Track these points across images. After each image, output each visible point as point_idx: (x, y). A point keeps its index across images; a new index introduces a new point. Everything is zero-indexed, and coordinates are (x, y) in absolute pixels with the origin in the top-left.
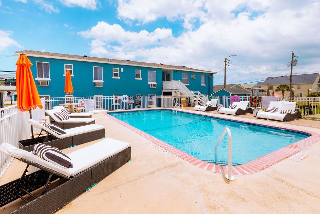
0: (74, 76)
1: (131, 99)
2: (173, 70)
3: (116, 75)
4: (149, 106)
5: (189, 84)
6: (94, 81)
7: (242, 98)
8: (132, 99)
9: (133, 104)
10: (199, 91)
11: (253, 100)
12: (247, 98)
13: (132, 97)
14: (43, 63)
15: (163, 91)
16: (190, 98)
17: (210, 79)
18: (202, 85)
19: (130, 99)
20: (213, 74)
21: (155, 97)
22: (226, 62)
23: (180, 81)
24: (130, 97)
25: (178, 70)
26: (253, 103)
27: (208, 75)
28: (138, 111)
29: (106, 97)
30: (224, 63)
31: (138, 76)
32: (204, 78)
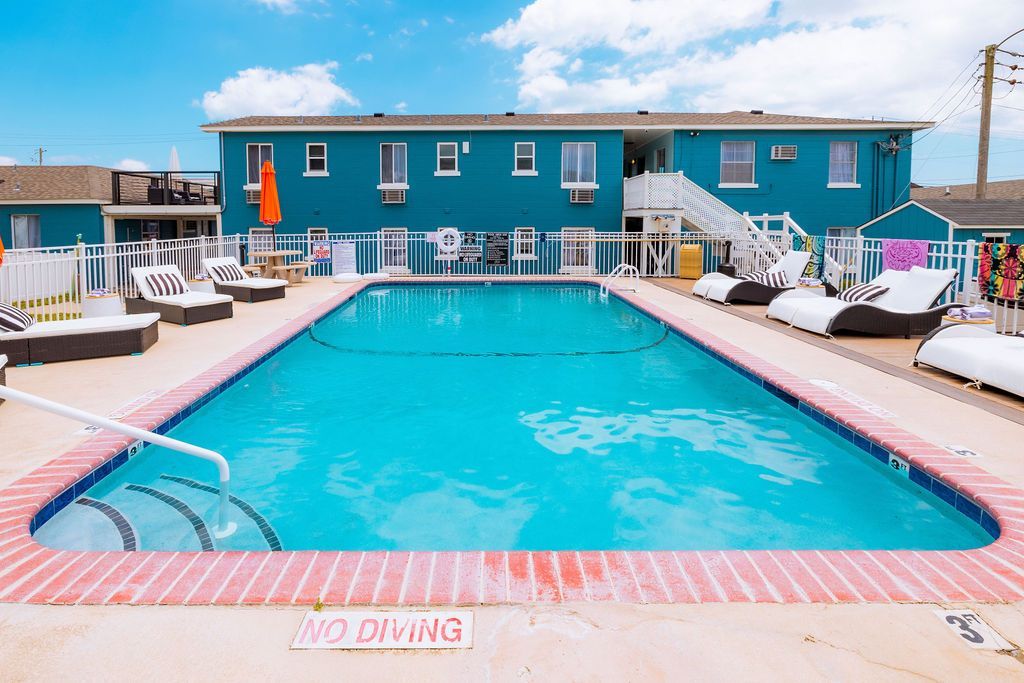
0: (327, 174)
1: (469, 241)
2: (676, 131)
3: (447, 165)
4: (564, 269)
5: (757, 186)
6: (382, 186)
7: (939, 251)
8: (474, 241)
9: (479, 259)
10: (787, 214)
11: (996, 264)
12: (964, 252)
13: (474, 234)
14: (260, 145)
15: (626, 214)
16: (728, 243)
17: (884, 156)
18: (830, 185)
19: (466, 240)
20: (910, 131)
21: (592, 236)
22: (989, 63)
23: (681, 172)
24: (466, 234)
25: (695, 132)
26: (999, 281)
27: (876, 138)
28: (482, 283)
29: (418, 235)
30: (982, 72)
31: (524, 164)
32: (852, 155)
